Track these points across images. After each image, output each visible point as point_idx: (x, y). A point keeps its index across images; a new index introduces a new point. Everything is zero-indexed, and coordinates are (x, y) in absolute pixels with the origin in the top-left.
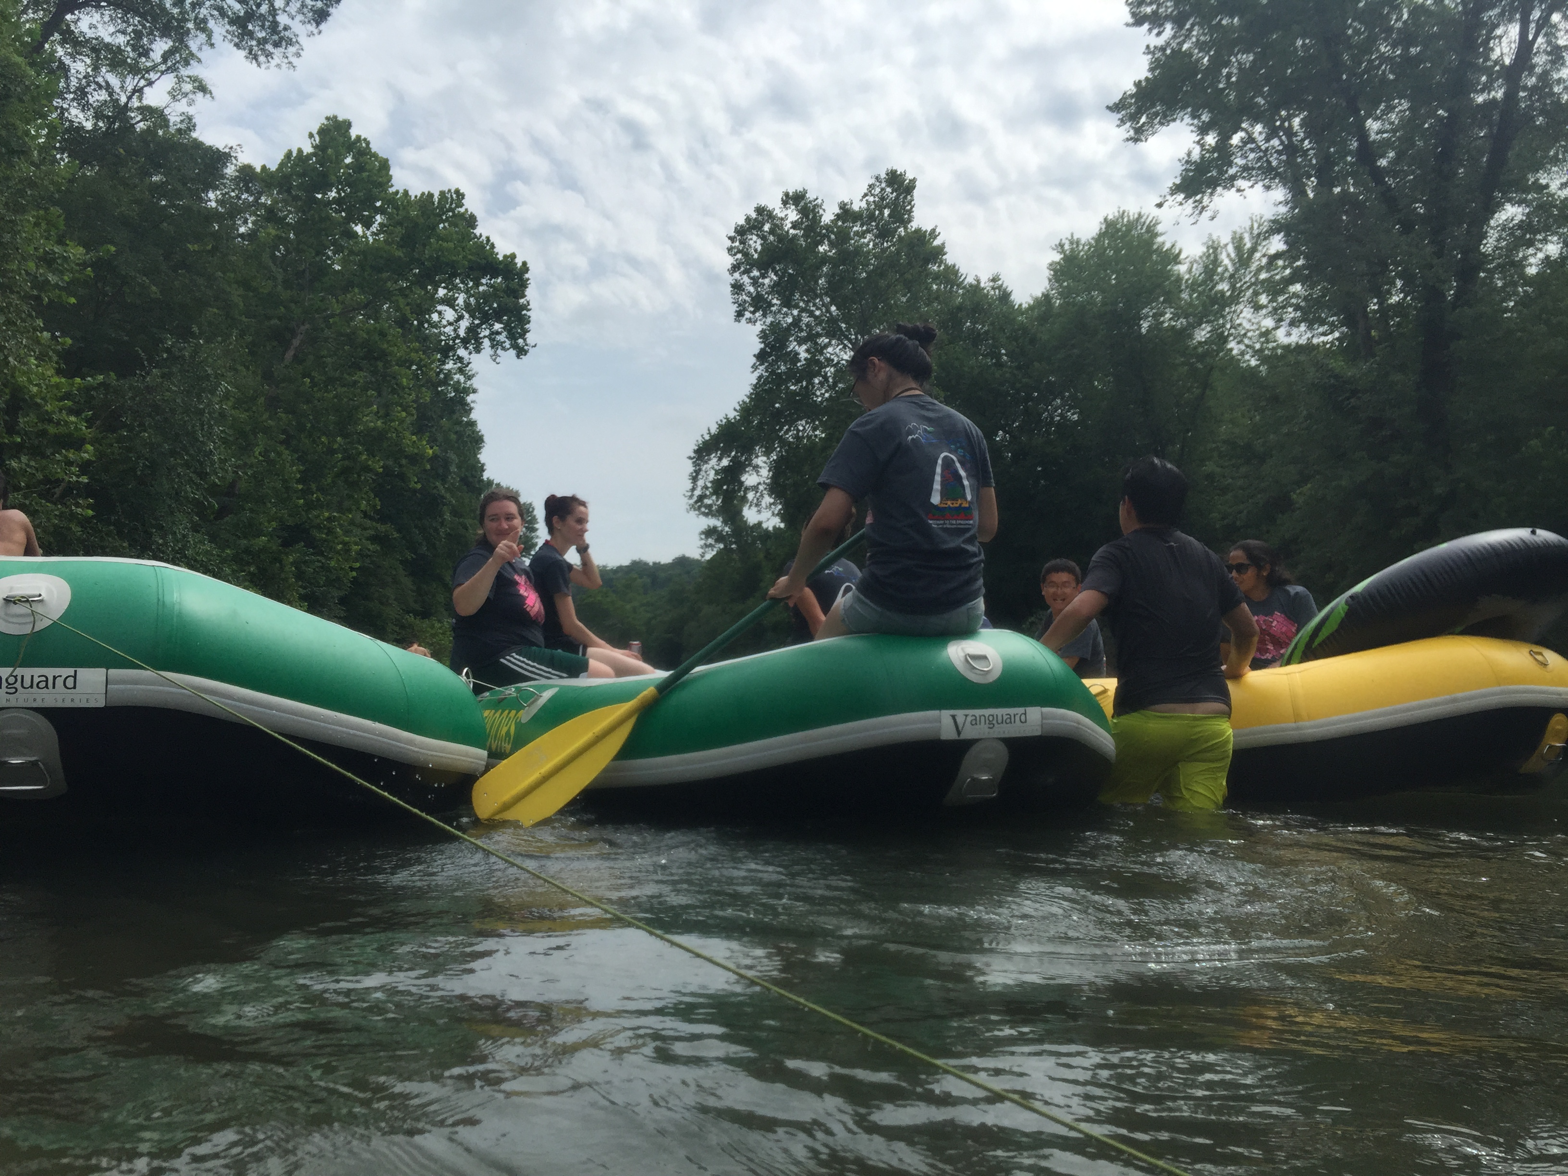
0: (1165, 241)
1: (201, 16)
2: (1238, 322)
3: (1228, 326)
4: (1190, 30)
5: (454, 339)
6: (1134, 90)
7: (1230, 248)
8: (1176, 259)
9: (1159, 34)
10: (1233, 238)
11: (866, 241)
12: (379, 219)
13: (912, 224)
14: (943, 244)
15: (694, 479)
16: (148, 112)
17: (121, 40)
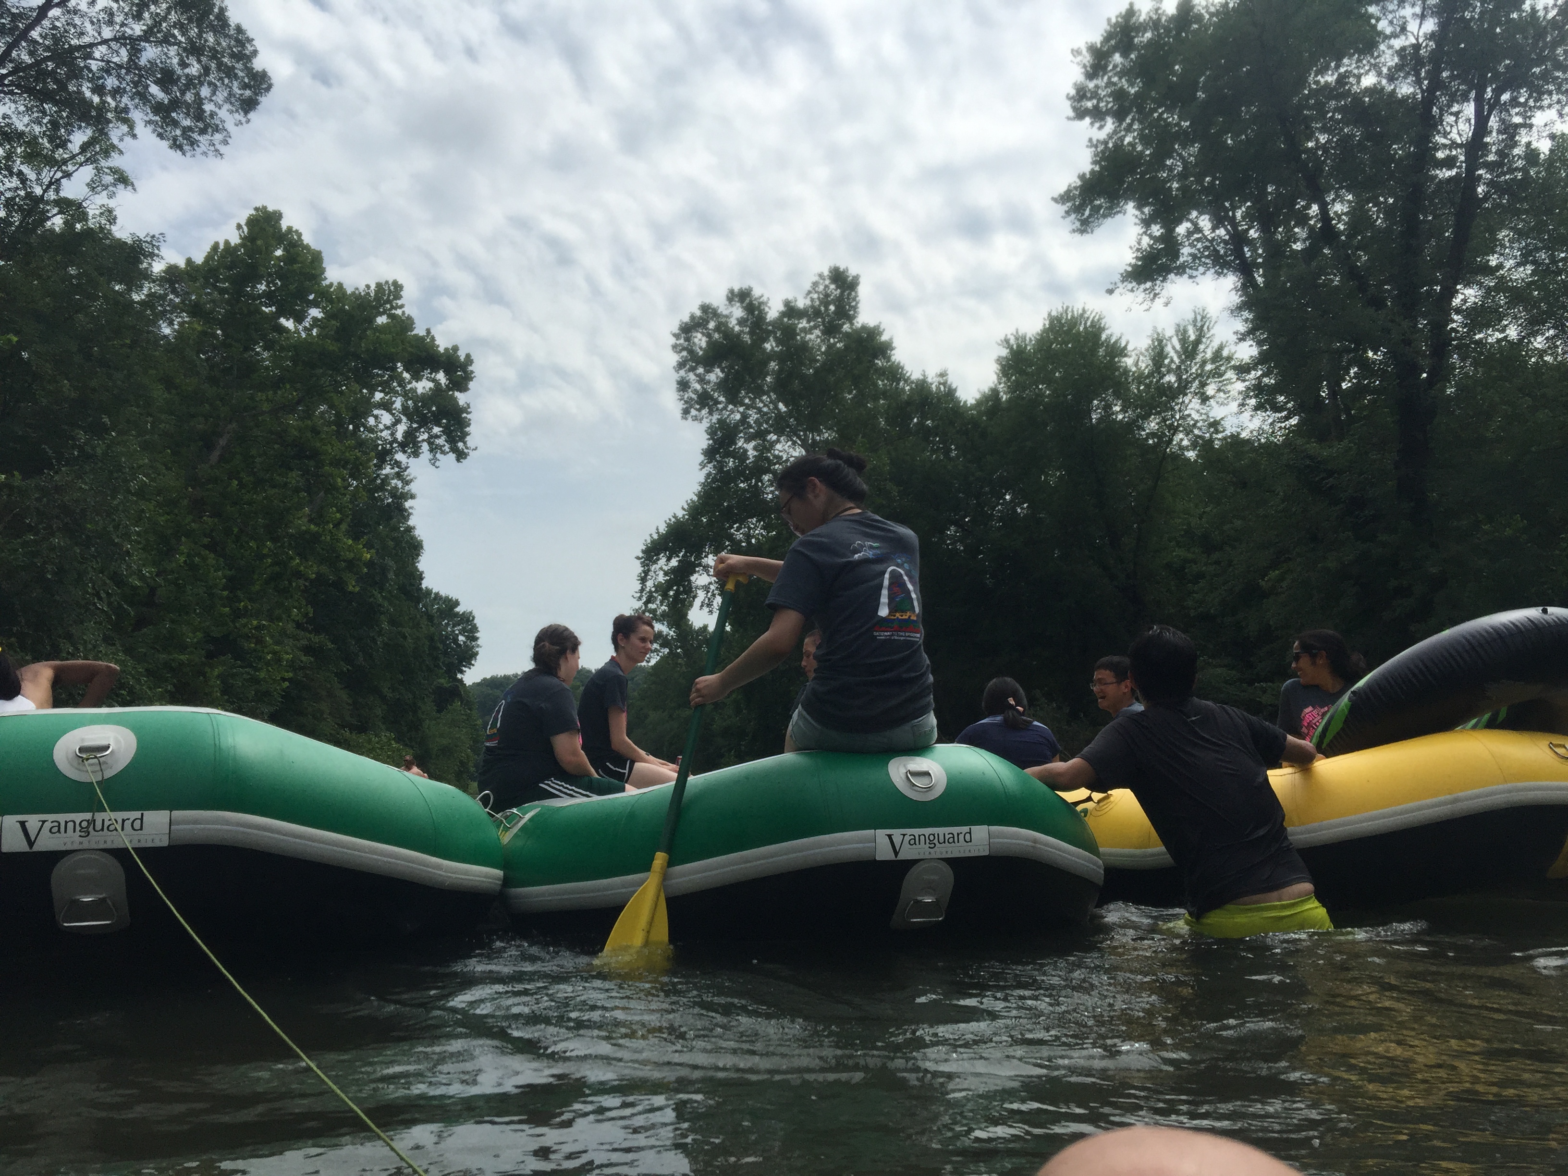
0: (1111, 334)
2: (1186, 413)
3: (1177, 417)
4: (1131, 124)
5: (391, 443)
6: (1079, 183)
7: (1175, 342)
8: (1122, 352)
9: (1101, 128)
10: (1177, 331)
11: (812, 337)
12: (312, 313)
13: (857, 320)
14: (891, 339)
15: (643, 580)
16: (65, 204)
17: (37, 130)
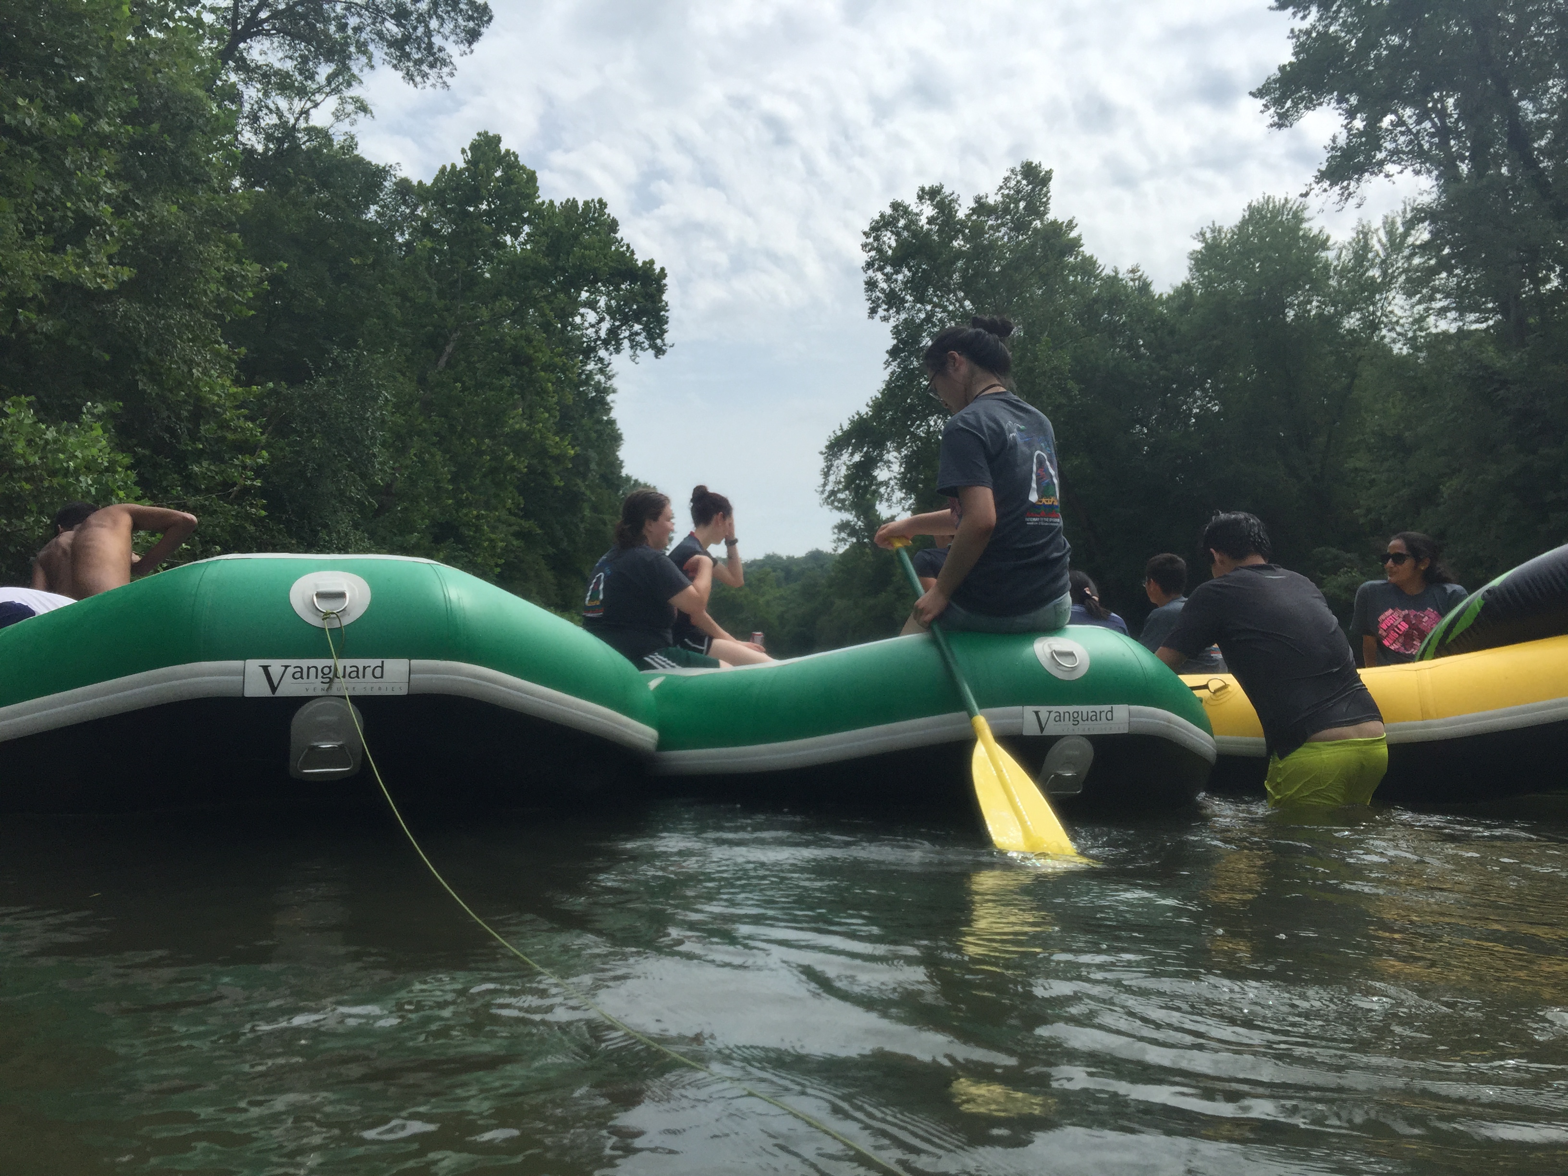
0: (1313, 225)
1: (362, 40)
2: (1389, 309)
3: (1379, 314)
4: (1338, 11)
5: (595, 341)
6: (1278, 74)
7: (1382, 234)
8: (1323, 245)
9: (1304, 18)
10: (1385, 223)
11: (1001, 234)
12: (527, 229)
13: (1048, 216)
14: (1080, 236)
15: (826, 474)
16: (312, 131)
17: (289, 65)
